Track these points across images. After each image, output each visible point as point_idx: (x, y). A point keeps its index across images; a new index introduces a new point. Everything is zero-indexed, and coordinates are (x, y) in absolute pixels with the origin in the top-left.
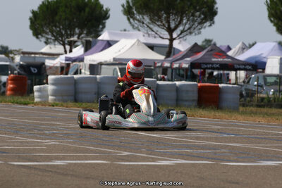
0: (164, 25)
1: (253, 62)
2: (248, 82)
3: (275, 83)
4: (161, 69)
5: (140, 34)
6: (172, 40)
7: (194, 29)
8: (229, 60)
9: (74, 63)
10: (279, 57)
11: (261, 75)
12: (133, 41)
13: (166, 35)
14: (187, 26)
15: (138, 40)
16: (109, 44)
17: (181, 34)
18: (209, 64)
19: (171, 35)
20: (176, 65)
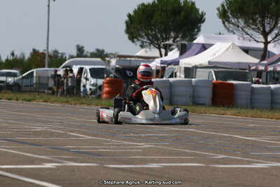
0: (259, 29)
4: (256, 73)
5: (235, 37)
6: (266, 43)
9: (170, 66)
12: (228, 44)
13: (261, 38)
15: (233, 44)
16: (204, 47)
17: (275, 37)
19: (266, 39)
20: (270, 69)
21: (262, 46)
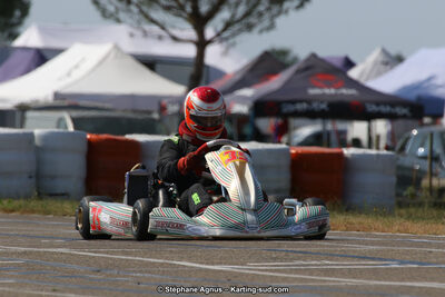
0: (182, 7)
1: (412, 96)
2: (403, 149)
5: (122, 29)
6: (202, 44)
7: (260, 14)
8: (352, 92)
11: (435, 129)
12: (103, 49)
13: (191, 33)
14: (242, 10)
15: (116, 47)
16: (41, 57)
17: (225, 29)
18: (301, 101)
19: (201, 32)
21: (189, 51)
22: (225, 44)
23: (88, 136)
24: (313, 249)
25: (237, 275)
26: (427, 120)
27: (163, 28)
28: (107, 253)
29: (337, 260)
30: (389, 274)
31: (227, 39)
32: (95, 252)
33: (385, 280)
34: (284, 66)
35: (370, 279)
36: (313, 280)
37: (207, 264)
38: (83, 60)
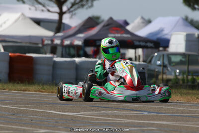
1: (154, 38)
2: (150, 62)
3: (181, 63)
5: (26, 7)
6: (61, 14)
8: (128, 36)
10: (185, 34)
11: (165, 53)
12: (17, 15)
15: (23, 14)
17: (71, 7)
19: (61, 9)
20: (67, 42)
21: (56, 17)
22: (71, 14)
23: (10, 54)
24: (110, 106)
25: (75, 117)
26: (161, 49)
27: (44, 6)
28: (17, 107)
29: (120, 111)
30: (144, 118)
31: (72, 11)
32: (12, 106)
33: (142, 120)
34: (97, 24)
35: (135, 120)
36: (110, 120)
37: (62, 112)
38: (8, 20)
